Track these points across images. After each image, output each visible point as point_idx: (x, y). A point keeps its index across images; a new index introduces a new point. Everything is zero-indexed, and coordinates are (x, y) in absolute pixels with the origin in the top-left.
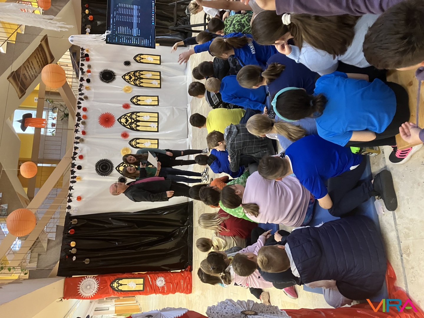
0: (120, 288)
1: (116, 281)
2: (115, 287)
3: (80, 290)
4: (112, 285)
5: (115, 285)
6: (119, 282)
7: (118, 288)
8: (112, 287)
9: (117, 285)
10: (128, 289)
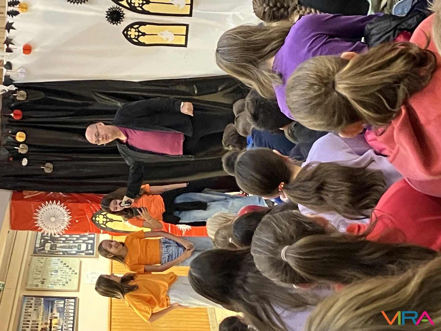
0: (109, 225)
1: (103, 213)
2: (101, 222)
3: (39, 222)
4: (95, 218)
5: (100, 219)
6: (107, 215)
7: (105, 225)
8: (94, 222)
9: (105, 220)
10: (124, 228)
